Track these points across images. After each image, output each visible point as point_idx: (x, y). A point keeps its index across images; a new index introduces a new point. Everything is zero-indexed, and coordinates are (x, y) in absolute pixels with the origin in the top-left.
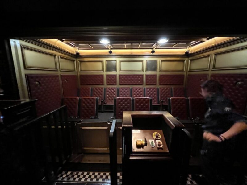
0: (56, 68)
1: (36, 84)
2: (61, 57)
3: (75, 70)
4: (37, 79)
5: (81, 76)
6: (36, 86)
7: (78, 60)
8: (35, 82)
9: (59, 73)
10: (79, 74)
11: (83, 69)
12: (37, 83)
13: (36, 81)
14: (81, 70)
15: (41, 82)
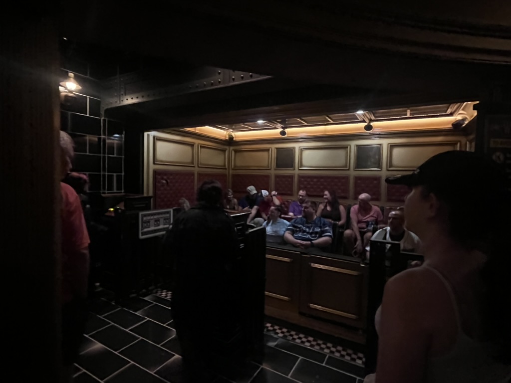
0: (192, 163)
1: (163, 183)
2: (202, 147)
3: (225, 165)
4: (165, 177)
5: (234, 176)
6: (163, 185)
7: (232, 148)
8: (162, 181)
9: (196, 170)
10: (231, 172)
11: (239, 163)
12: (164, 181)
13: (163, 179)
14: (235, 166)
15: (169, 181)
